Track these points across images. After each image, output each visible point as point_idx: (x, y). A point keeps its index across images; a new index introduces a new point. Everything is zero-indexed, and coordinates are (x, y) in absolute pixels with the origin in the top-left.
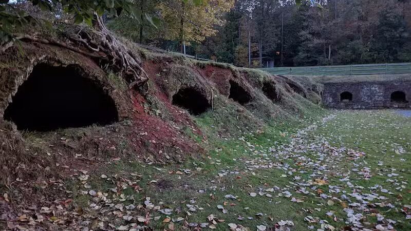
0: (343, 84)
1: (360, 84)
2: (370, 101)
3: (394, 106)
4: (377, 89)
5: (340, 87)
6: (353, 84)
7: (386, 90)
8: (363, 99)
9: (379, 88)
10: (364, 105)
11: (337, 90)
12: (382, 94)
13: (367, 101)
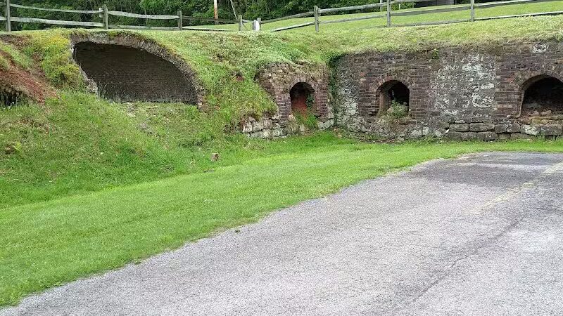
0: (386, 56)
1: (429, 55)
2: (455, 113)
3: (528, 129)
4: (478, 67)
5: (375, 64)
6: (411, 55)
7: (505, 73)
8: (437, 103)
9: (485, 67)
10: (440, 126)
11: (370, 75)
12: (491, 86)
13: (447, 112)
